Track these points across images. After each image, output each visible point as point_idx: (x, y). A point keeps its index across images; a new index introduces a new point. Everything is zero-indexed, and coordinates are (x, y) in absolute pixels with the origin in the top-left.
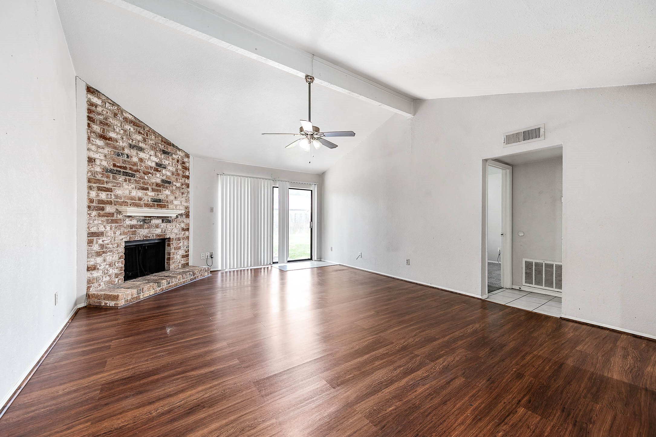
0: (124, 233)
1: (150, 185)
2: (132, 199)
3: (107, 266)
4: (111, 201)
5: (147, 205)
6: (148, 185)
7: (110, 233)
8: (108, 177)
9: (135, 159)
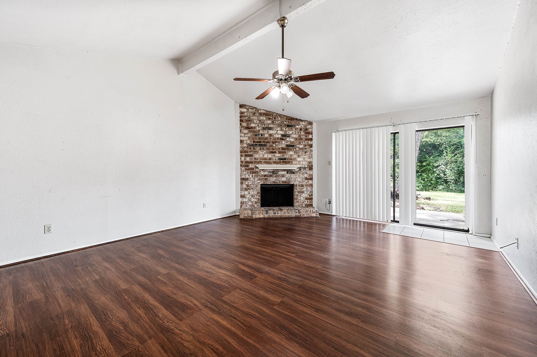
0: (260, 179)
1: (277, 150)
2: (265, 159)
3: (250, 197)
4: (252, 161)
5: (275, 163)
6: (276, 150)
7: (252, 179)
8: (250, 149)
9: (266, 136)
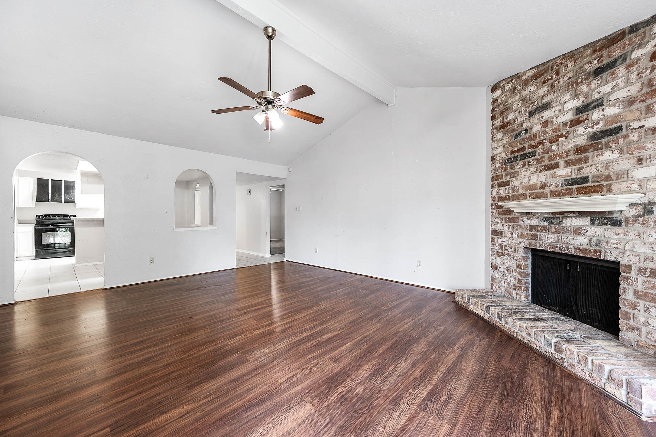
0: (521, 236)
1: (561, 157)
2: (532, 187)
4: (509, 196)
5: (555, 194)
6: (558, 158)
7: (508, 234)
8: (506, 169)
9: (536, 128)
